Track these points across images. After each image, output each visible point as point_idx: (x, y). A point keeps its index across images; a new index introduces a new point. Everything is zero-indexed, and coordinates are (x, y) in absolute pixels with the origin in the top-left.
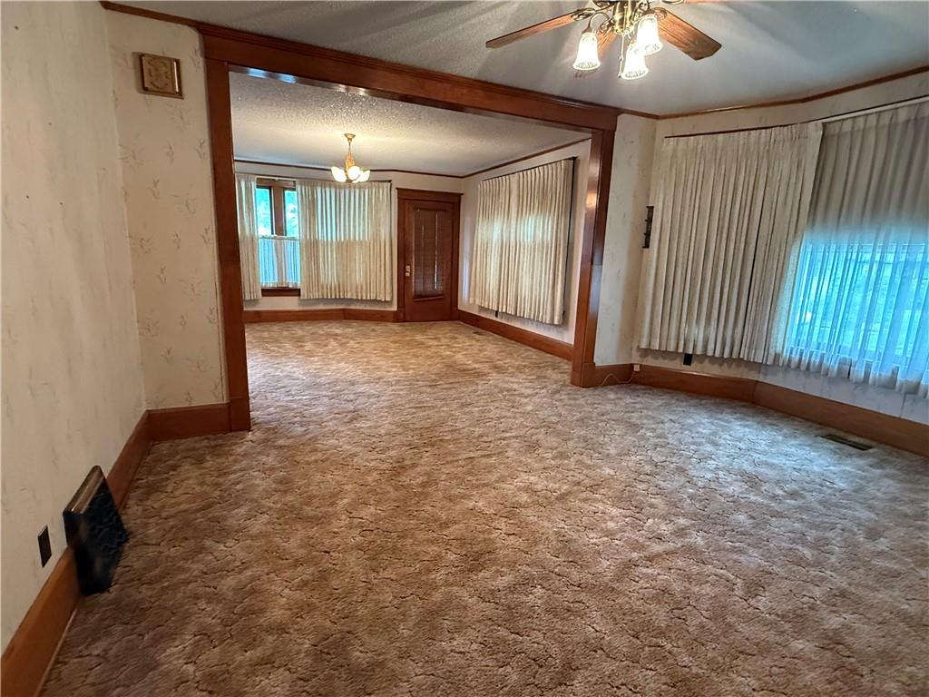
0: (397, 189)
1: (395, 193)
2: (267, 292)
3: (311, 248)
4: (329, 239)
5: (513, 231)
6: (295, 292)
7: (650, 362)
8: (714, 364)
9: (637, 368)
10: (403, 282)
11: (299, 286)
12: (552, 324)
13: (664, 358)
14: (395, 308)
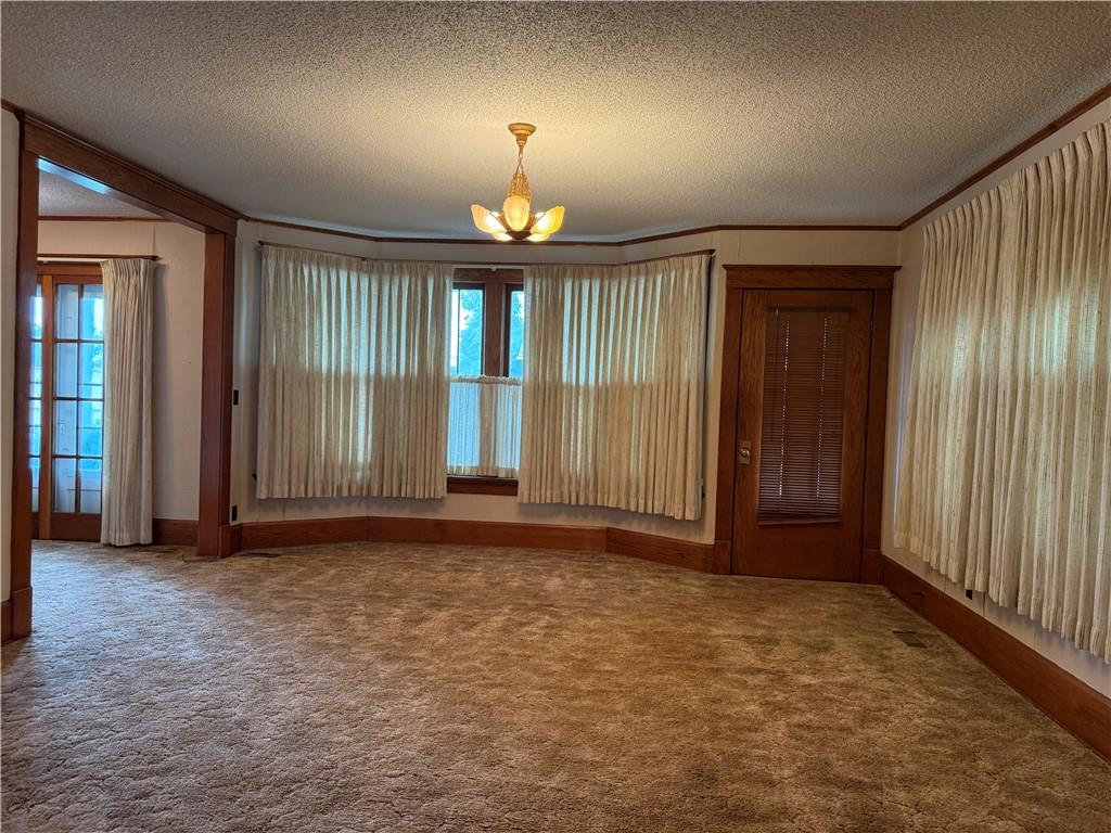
0: (725, 266)
1: (719, 277)
2: (457, 484)
3: (546, 399)
4: (582, 382)
5: (1006, 343)
6: (507, 486)
10: (733, 477)
11: (517, 476)
14: (708, 538)
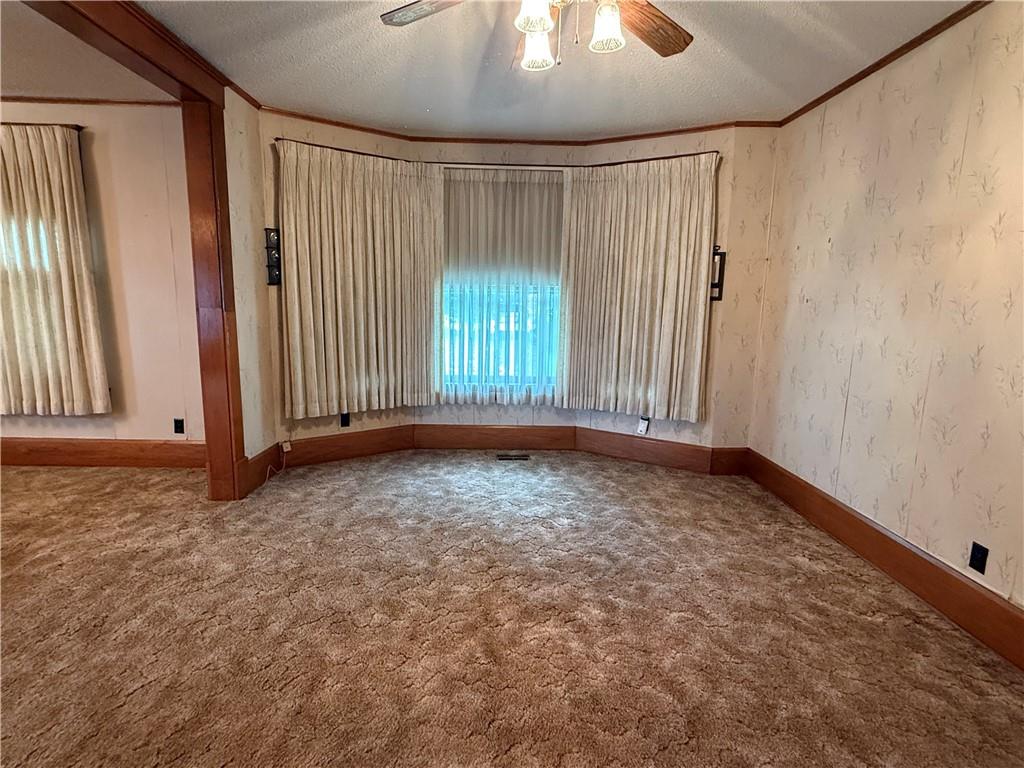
7: (301, 434)
8: (372, 418)
9: (287, 448)
12: (90, 415)
13: (317, 426)
